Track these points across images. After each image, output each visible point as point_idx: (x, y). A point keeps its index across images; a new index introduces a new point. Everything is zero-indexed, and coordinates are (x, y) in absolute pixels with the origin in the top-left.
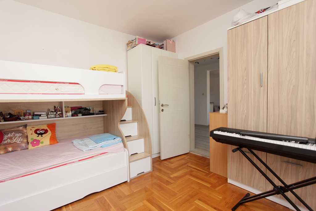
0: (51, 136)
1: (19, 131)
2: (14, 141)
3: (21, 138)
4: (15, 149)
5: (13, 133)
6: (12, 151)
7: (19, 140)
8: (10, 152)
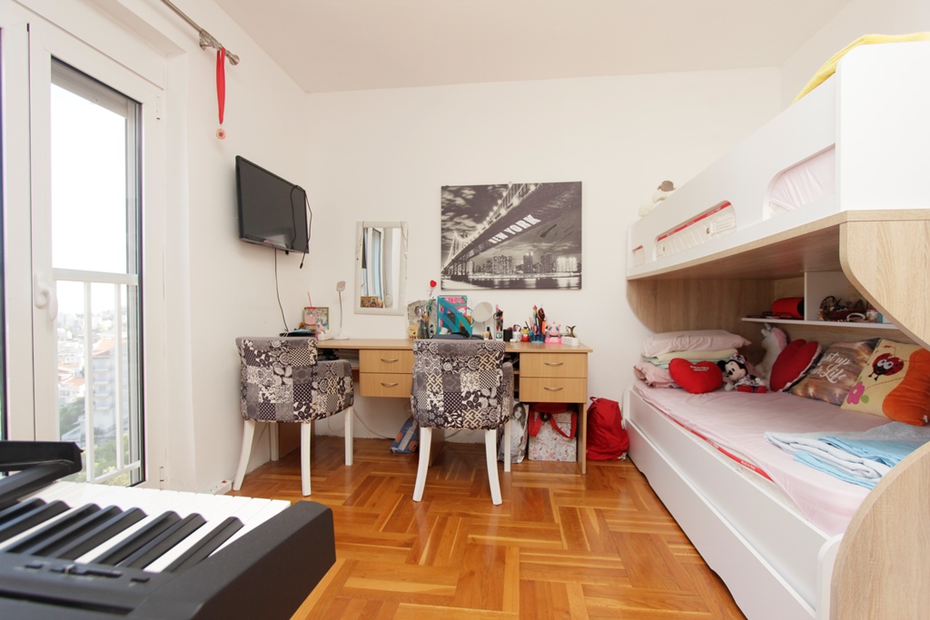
0: (895, 390)
1: (848, 353)
2: (826, 374)
3: (842, 370)
4: (820, 396)
5: (837, 354)
6: (815, 398)
7: (836, 376)
8: (809, 397)
